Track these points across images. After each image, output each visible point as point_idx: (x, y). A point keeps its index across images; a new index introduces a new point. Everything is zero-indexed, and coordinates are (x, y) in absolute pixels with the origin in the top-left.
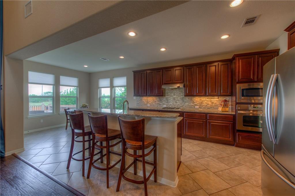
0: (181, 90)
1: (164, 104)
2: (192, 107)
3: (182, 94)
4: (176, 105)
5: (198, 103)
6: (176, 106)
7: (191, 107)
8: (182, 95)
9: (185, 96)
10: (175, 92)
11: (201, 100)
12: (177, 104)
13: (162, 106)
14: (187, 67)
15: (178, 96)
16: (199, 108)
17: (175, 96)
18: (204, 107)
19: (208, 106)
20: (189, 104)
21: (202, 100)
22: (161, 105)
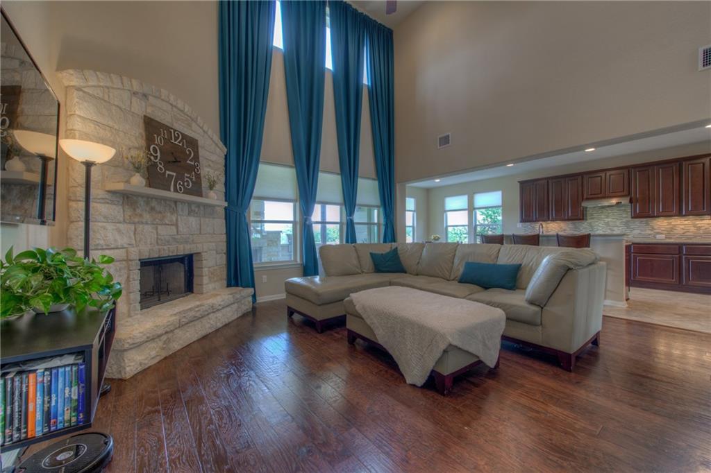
0: (623, 208)
2: (649, 238)
5: (663, 229)
7: (647, 238)
8: (625, 217)
9: (632, 218)
10: (609, 213)
11: (670, 224)
14: (637, 169)
15: (616, 218)
16: (666, 238)
17: (609, 220)
18: (677, 236)
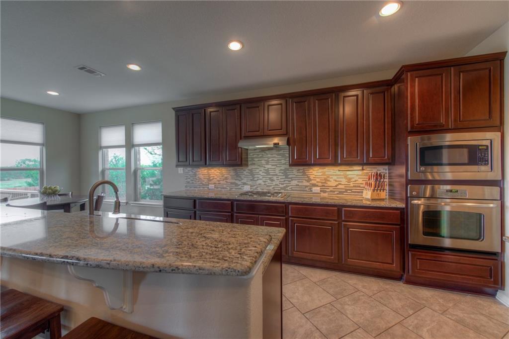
0: (281, 152)
1: (245, 184)
2: (306, 191)
3: (283, 162)
4: (271, 186)
5: (318, 180)
6: (271, 188)
7: (304, 191)
8: (283, 164)
9: (291, 165)
10: (269, 158)
11: (324, 174)
12: (274, 183)
13: (240, 189)
14: (296, 100)
15: (276, 165)
16: (321, 191)
17: (269, 166)
18: (331, 189)
19: (340, 186)
20: (300, 184)
21: (327, 173)
22: (239, 187)
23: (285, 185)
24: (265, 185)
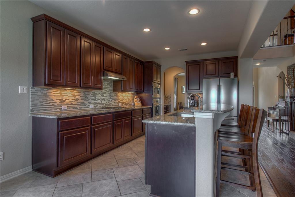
1: (90, 103)
2: (117, 105)
3: (109, 88)
5: (121, 99)
6: (104, 105)
12: (106, 102)
16: (121, 105)
20: (115, 102)
21: (123, 96)
23: (110, 103)
24: (102, 103)
